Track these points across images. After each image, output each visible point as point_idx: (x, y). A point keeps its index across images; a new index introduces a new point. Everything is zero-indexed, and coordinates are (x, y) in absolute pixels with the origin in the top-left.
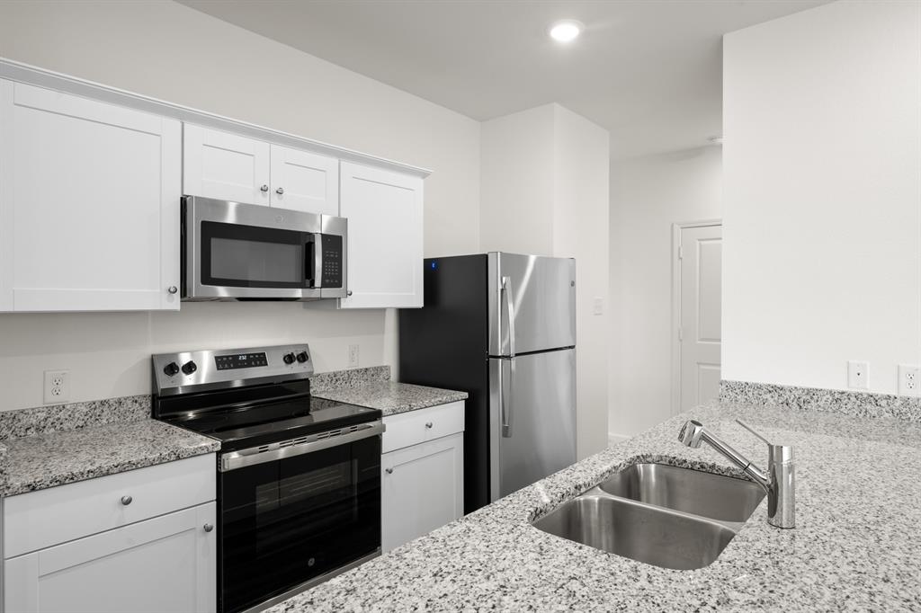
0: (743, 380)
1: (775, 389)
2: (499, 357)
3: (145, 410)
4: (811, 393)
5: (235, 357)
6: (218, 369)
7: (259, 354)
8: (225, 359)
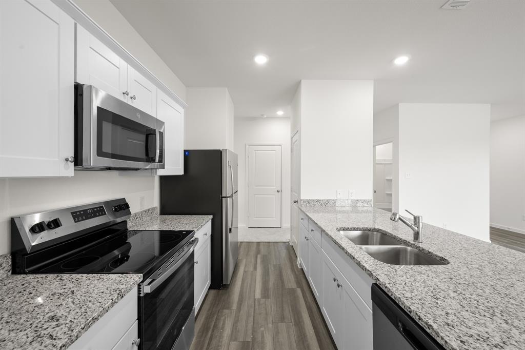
0: (309, 199)
1: (318, 201)
2: (228, 197)
3: (6, 268)
4: (328, 201)
5: (85, 211)
6: (75, 222)
7: (100, 207)
8: (78, 213)
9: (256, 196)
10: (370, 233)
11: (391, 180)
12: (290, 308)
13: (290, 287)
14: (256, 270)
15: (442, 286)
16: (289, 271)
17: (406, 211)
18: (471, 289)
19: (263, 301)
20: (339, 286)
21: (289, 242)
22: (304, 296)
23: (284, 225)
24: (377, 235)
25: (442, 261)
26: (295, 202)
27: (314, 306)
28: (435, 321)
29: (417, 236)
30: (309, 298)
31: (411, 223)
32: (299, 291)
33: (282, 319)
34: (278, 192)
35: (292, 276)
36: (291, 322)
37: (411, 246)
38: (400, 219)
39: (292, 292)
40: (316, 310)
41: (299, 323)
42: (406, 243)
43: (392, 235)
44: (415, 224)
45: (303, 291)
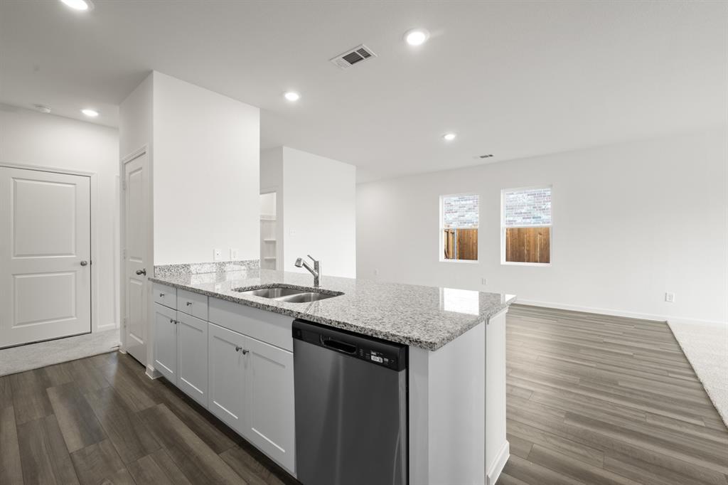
9: (18, 277)
10: (270, 290)
11: (274, 242)
12: (152, 433)
13: (144, 408)
14: (53, 413)
15: (345, 305)
16: (134, 390)
17: (309, 256)
18: (361, 303)
19: (91, 448)
20: (244, 353)
21: (118, 351)
22: (174, 410)
23: (99, 327)
24: (277, 291)
25: (340, 294)
26: (138, 274)
27: (193, 414)
28: (348, 320)
29: (316, 282)
30: (182, 409)
31: (312, 266)
32: (162, 408)
33: (143, 451)
34: (83, 264)
35: (144, 394)
36: (161, 448)
37: (313, 292)
38: (304, 265)
39: (150, 413)
40: (197, 417)
41: (174, 443)
42: (308, 290)
43: (293, 286)
44: (315, 269)
45: (169, 404)
